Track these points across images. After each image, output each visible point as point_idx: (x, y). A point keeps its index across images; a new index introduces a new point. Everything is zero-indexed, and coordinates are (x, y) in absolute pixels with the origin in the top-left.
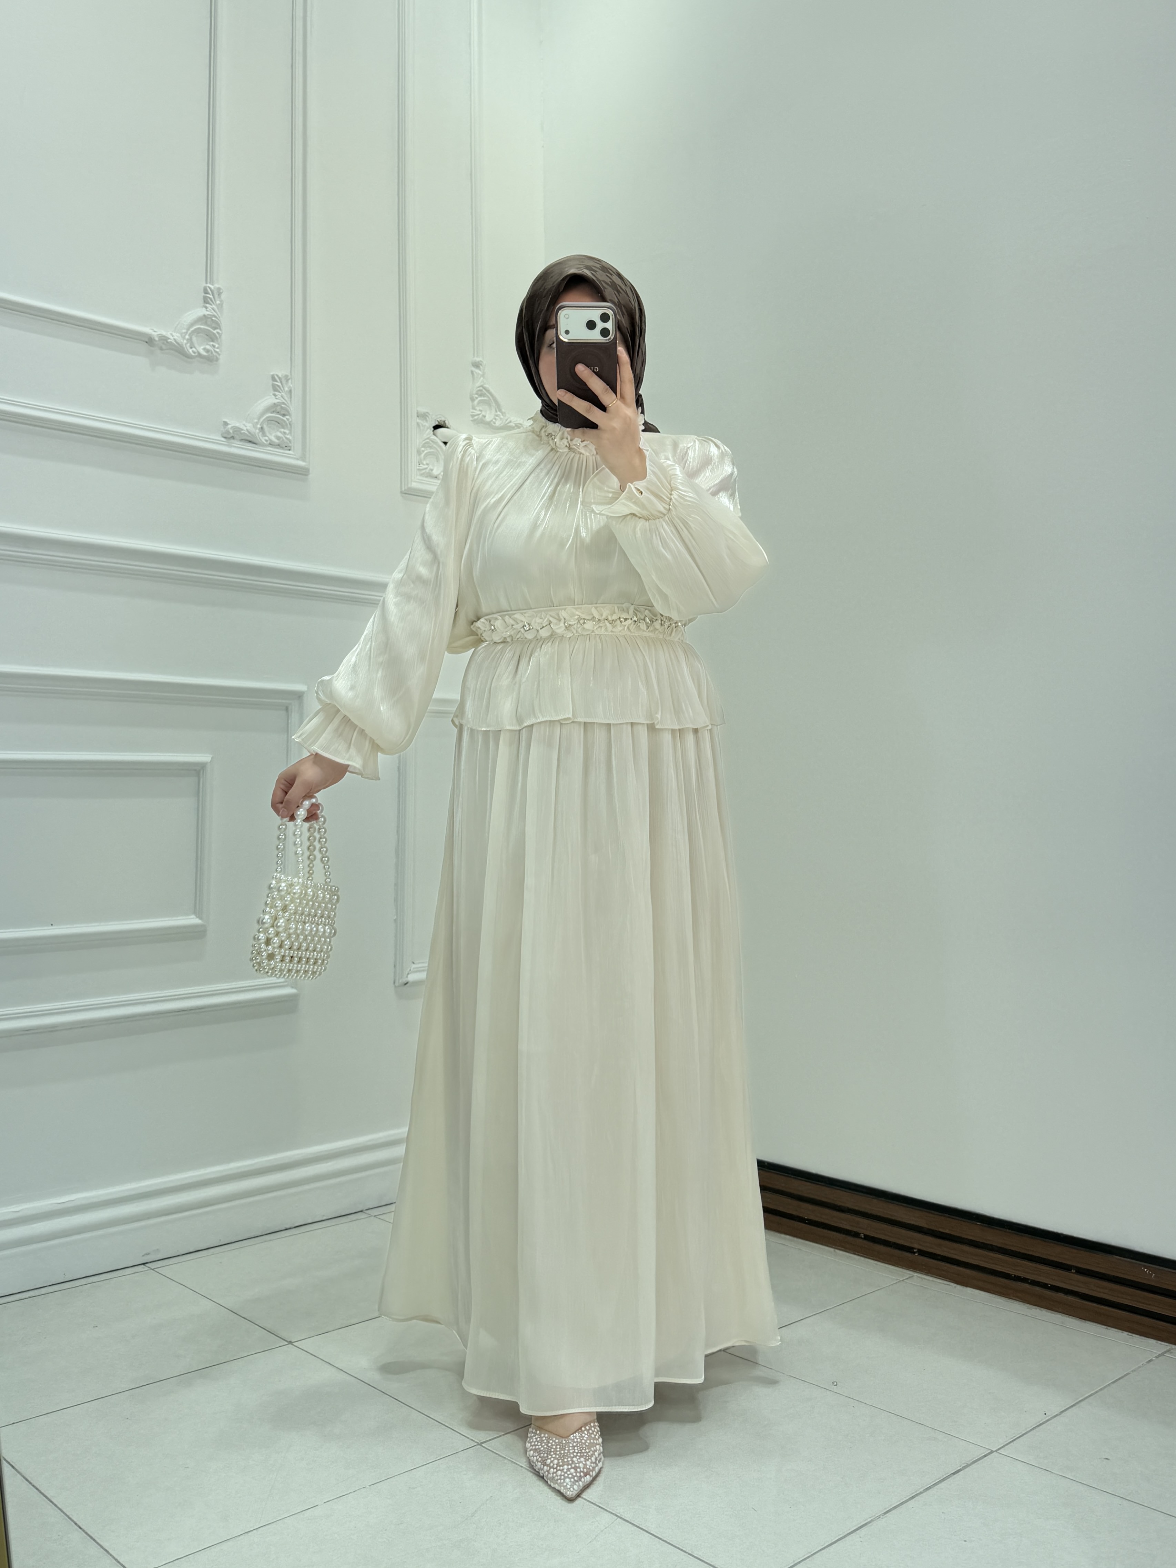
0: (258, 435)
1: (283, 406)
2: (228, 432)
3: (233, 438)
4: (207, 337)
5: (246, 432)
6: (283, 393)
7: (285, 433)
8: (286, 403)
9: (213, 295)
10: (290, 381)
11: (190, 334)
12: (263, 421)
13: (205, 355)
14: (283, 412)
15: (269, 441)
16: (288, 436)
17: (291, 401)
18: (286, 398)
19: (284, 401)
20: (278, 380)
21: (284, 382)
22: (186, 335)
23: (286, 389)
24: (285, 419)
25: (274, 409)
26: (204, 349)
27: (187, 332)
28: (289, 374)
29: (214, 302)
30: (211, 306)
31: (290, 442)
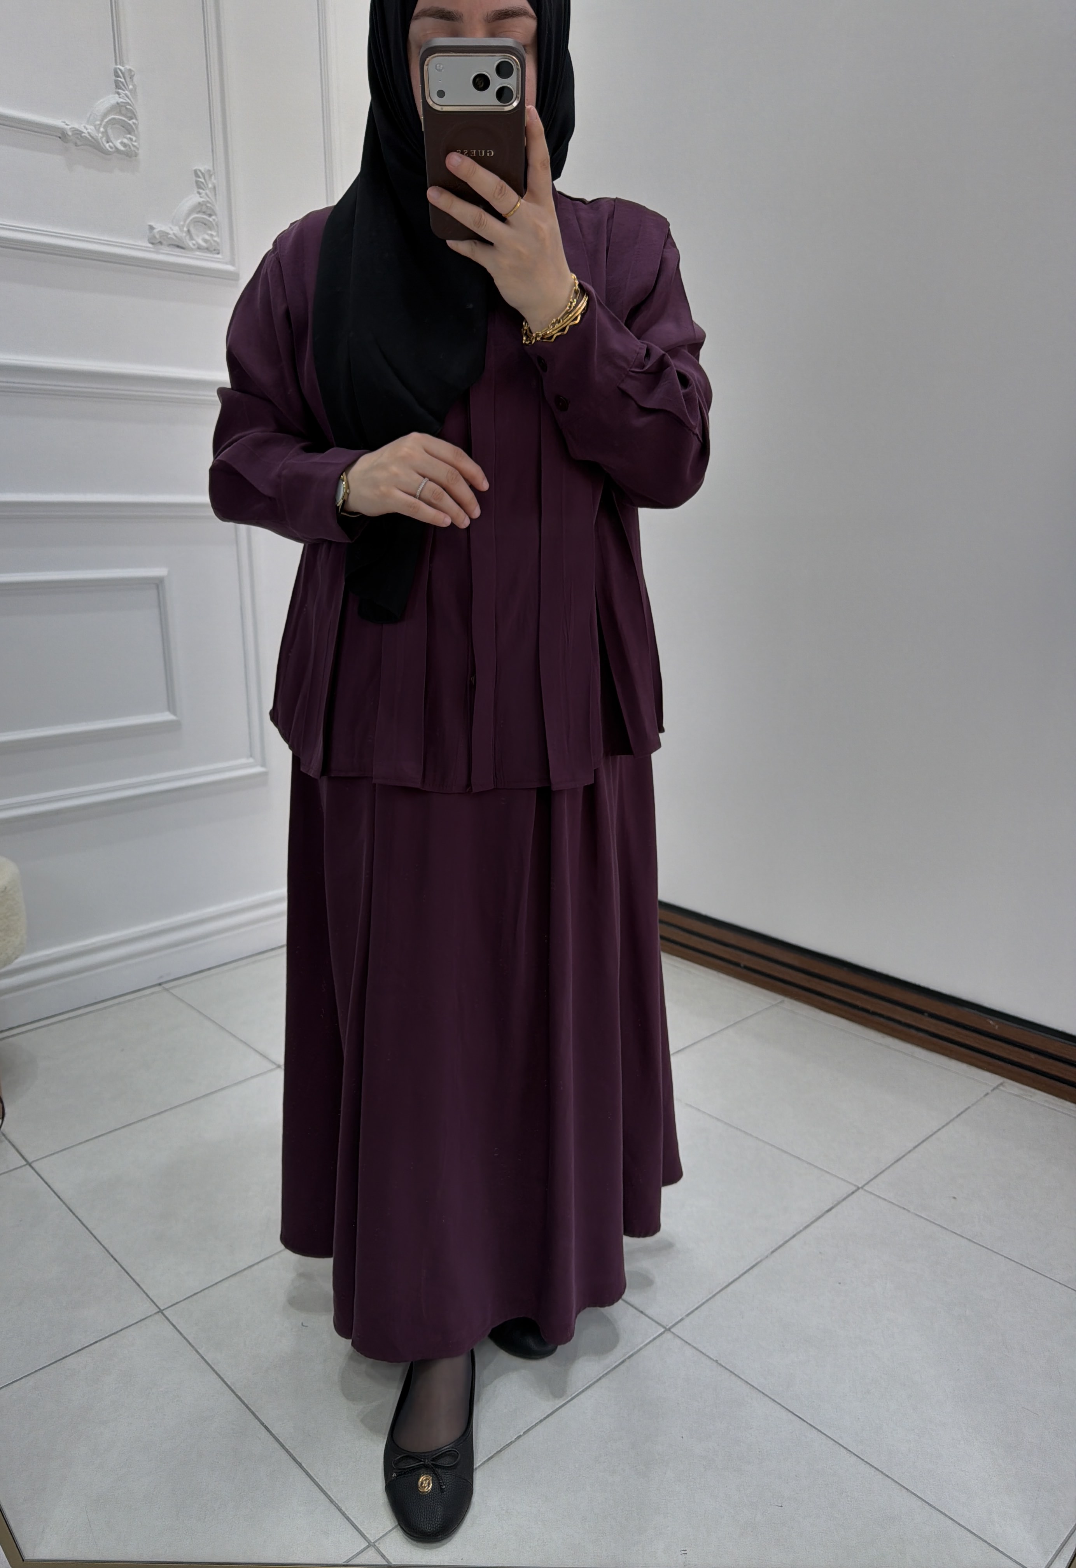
0: (186, 239)
1: (208, 205)
2: (155, 237)
3: (160, 243)
4: (123, 128)
5: (174, 237)
6: (207, 191)
7: (212, 235)
8: (211, 202)
9: (125, 79)
10: (213, 177)
11: (105, 125)
12: (189, 223)
13: (122, 151)
14: (209, 212)
15: (196, 246)
16: (216, 239)
17: (216, 199)
18: (210, 196)
19: (208, 199)
20: (202, 176)
21: (207, 177)
22: (99, 128)
23: (210, 186)
24: (211, 219)
25: (199, 209)
26: (122, 143)
27: (101, 124)
28: (211, 169)
29: (126, 86)
30: (124, 92)
31: (218, 244)
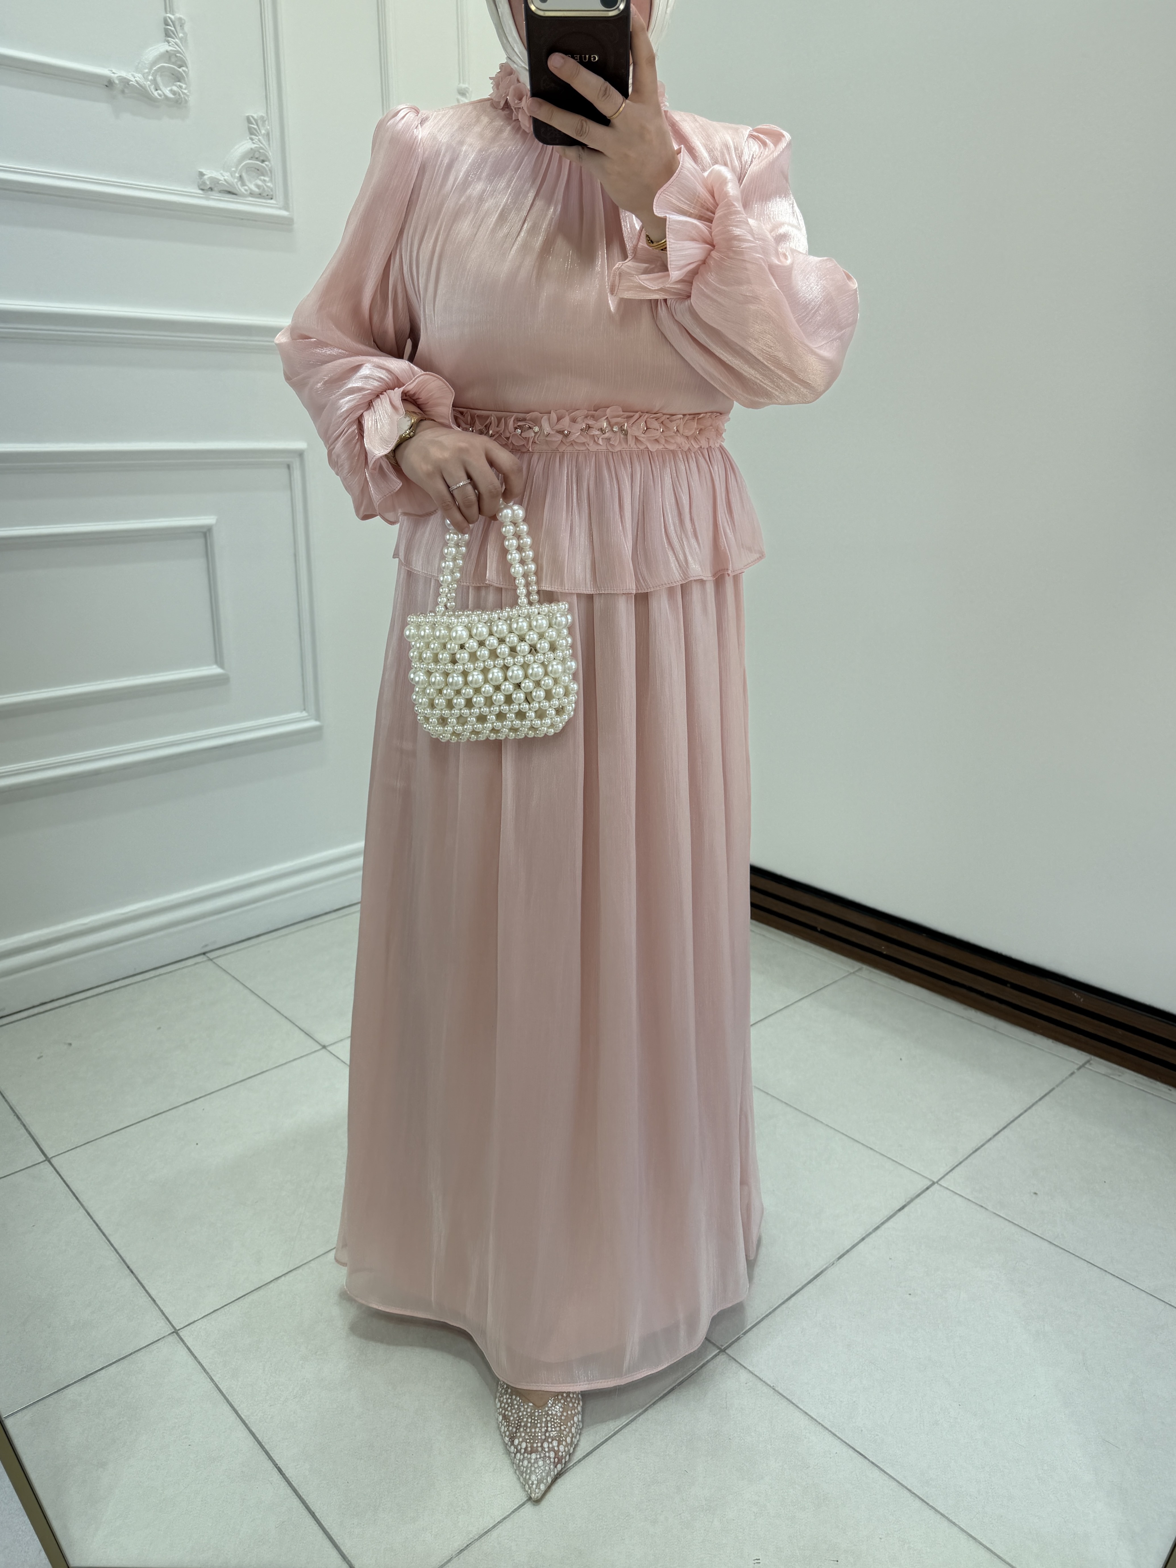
0: (237, 185)
1: (261, 151)
2: (204, 183)
3: (211, 189)
4: (173, 76)
5: (225, 183)
6: (260, 137)
7: (264, 181)
8: (263, 147)
9: (175, 27)
10: (267, 123)
11: (153, 73)
12: (241, 169)
13: (171, 98)
14: (262, 158)
15: (249, 192)
16: (269, 184)
17: (269, 144)
18: (263, 142)
19: (261, 146)
20: (254, 123)
21: (260, 123)
22: (148, 75)
23: (263, 132)
24: (263, 165)
25: (251, 155)
26: (171, 91)
27: (149, 73)
28: (264, 115)
29: (177, 35)
30: (174, 41)
31: (272, 190)
